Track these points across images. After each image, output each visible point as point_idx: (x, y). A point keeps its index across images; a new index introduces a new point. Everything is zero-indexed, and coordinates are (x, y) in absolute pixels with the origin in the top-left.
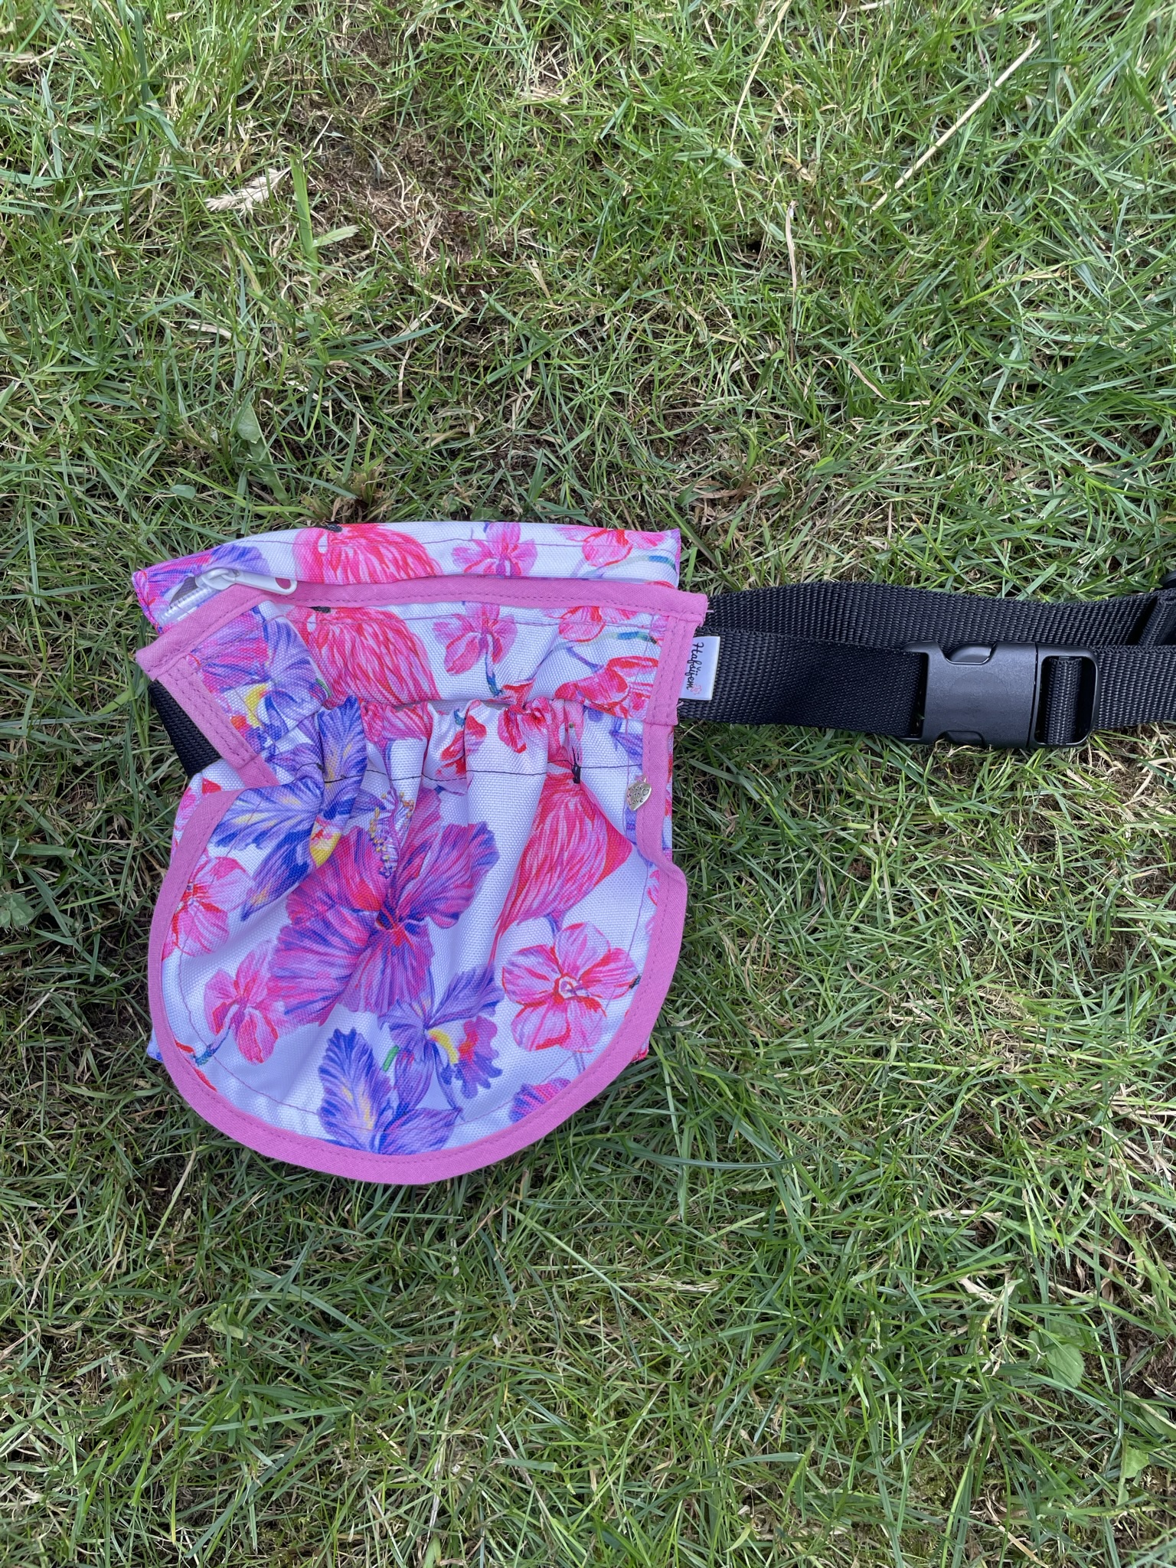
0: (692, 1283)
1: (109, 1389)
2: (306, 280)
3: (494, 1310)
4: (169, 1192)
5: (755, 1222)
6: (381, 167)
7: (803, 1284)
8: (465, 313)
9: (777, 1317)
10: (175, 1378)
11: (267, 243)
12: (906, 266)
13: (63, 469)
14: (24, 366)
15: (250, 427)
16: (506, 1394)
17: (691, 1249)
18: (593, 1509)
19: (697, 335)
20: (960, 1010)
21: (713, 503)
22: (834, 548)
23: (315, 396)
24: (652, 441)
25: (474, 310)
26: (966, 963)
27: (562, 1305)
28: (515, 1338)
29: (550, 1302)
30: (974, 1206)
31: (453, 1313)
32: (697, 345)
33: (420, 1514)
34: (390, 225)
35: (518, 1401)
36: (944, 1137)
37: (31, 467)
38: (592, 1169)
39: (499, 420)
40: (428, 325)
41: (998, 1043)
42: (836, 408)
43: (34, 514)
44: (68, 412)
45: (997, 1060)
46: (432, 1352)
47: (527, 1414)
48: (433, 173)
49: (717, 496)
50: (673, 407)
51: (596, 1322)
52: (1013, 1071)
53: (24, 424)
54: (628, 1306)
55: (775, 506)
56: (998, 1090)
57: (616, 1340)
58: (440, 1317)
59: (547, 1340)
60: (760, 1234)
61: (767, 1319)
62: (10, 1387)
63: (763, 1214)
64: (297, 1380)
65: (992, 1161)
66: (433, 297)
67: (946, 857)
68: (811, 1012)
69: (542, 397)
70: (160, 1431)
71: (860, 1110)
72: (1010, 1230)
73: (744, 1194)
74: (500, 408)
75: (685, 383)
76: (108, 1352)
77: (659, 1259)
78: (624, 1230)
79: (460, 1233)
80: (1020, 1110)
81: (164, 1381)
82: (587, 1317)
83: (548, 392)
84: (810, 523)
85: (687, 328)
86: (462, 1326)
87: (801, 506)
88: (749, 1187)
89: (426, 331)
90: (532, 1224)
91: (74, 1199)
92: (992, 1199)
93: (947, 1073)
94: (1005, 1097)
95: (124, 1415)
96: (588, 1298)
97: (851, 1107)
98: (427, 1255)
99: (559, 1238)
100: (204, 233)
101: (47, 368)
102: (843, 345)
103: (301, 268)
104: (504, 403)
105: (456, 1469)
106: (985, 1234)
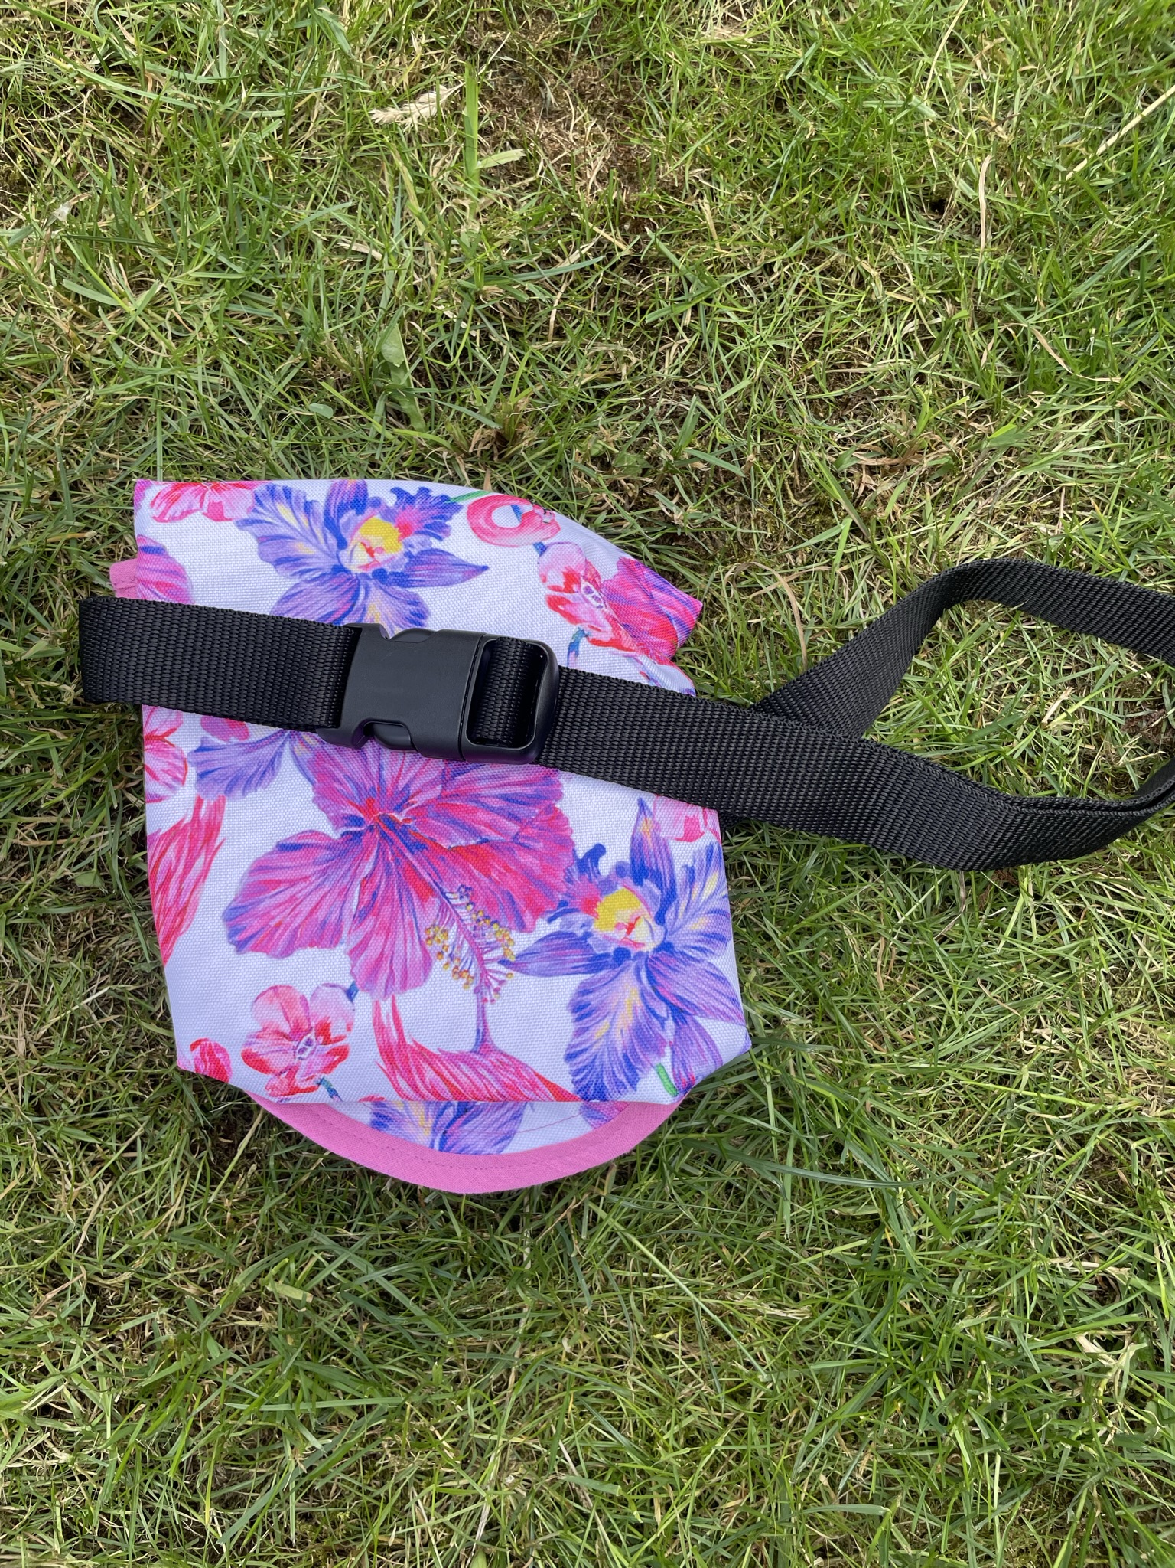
0: (779, 1307)
1: (151, 1349)
2: (466, 203)
3: (567, 1313)
4: (234, 1147)
5: (852, 1250)
6: (551, 97)
7: (903, 1323)
8: (627, 250)
9: (872, 1355)
10: (222, 1344)
11: (428, 163)
12: (1102, 236)
13: (199, 378)
14: (168, 268)
15: (394, 349)
16: (571, 1406)
17: (781, 1269)
18: (654, 1542)
19: (871, 292)
20: (1098, 1043)
21: (872, 470)
22: (998, 530)
23: (463, 325)
24: (811, 402)
25: (637, 248)
26: (1108, 993)
27: (638, 1315)
28: (585, 1344)
29: (625, 1310)
30: (1096, 1258)
31: (520, 1310)
32: (869, 303)
33: (466, 1526)
34: (556, 154)
35: (581, 1414)
36: (1070, 1180)
37: (166, 371)
38: (683, 1171)
39: (651, 366)
40: (587, 258)
41: (1137, 1083)
42: (1012, 382)
43: (164, 424)
44: (208, 320)
45: (1136, 1100)
46: (494, 1350)
47: (590, 1429)
48: (604, 108)
49: (880, 462)
50: (835, 367)
51: (673, 1338)
52: (1153, 1114)
53: (162, 329)
54: (709, 1324)
55: (937, 480)
56: (1136, 1134)
57: (692, 1360)
58: (507, 1313)
59: (618, 1350)
60: (859, 1262)
61: (864, 1357)
62: (50, 1335)
63: (864, 1242)
64: (349, 1362)
65: (1122, 1211)
66: (596, 229)
67: (1095, 874)
68: (933, 1029)
69: (698, 347)
70: (202, 1401)
71: (978, 1141)
72: (1136, 1289)
73: (843, 1218)
74: (654, 354)
75: (851, 343)
76: (155, 1308)
77: (746, 1278)
78: (711, 1241)
79: (536, 1224)
80: (1157, 1158)
81: (213, 1346)
82: (664, 1332)
83: (706, 340)
84: (974, 502)
85: (861, 284)
86: (529, 1325)
87: (965, 484)
88: (850, 1210)
89: (585, 264)
90: (614, 1223)
91: (134, 1142)
92: (1120, 1252)
93: (1082, 1110)
94: (1143, 1141)
95: (166, 1378)
96: (666, 1310)
97: (967, 1136)
98: (501, 1243)
99: (640, 1241)
100: (364, 148)
101: (192, 272)
102: (1026, 314)
103: (461, 188)
104: (658, 349)
105: (510, 1480)
106: (1107, 1290)
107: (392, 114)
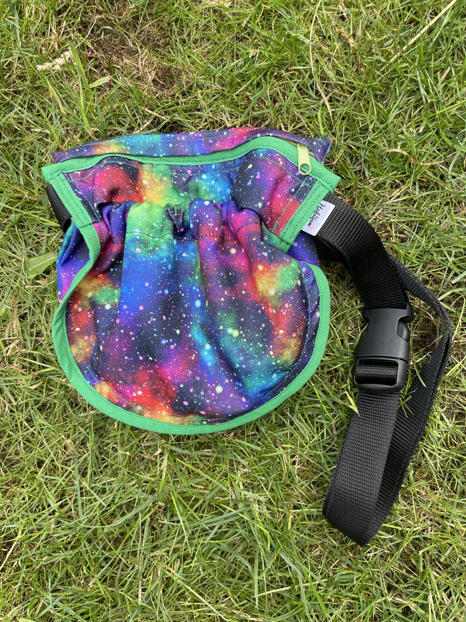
6: (131, 44)
48: (159, 46)
107: (46, 66)
